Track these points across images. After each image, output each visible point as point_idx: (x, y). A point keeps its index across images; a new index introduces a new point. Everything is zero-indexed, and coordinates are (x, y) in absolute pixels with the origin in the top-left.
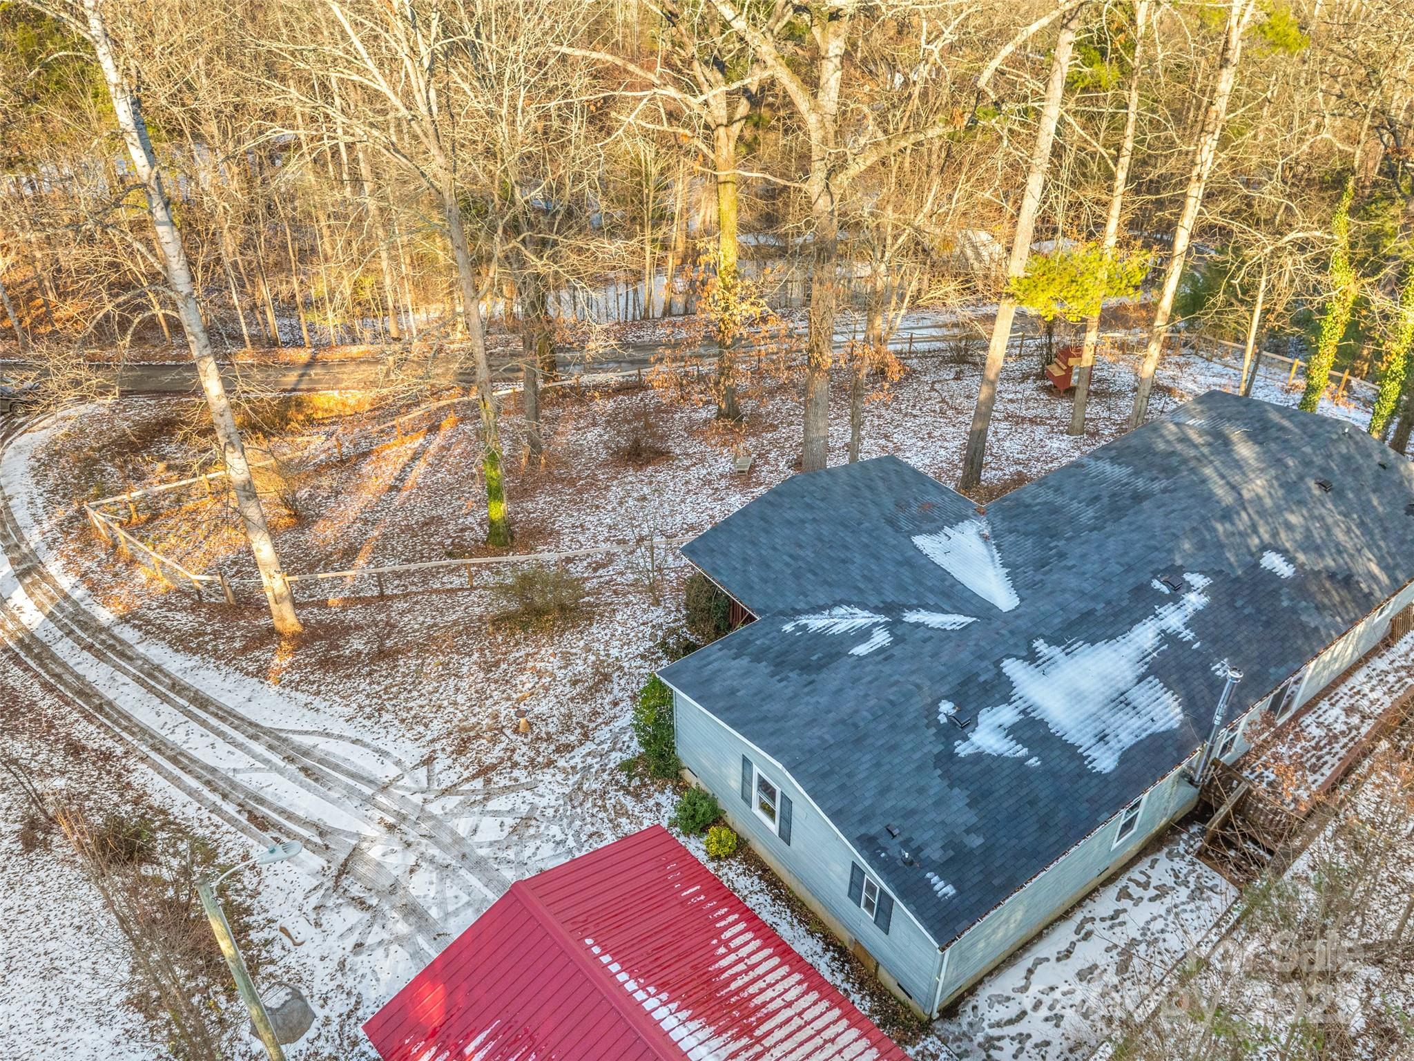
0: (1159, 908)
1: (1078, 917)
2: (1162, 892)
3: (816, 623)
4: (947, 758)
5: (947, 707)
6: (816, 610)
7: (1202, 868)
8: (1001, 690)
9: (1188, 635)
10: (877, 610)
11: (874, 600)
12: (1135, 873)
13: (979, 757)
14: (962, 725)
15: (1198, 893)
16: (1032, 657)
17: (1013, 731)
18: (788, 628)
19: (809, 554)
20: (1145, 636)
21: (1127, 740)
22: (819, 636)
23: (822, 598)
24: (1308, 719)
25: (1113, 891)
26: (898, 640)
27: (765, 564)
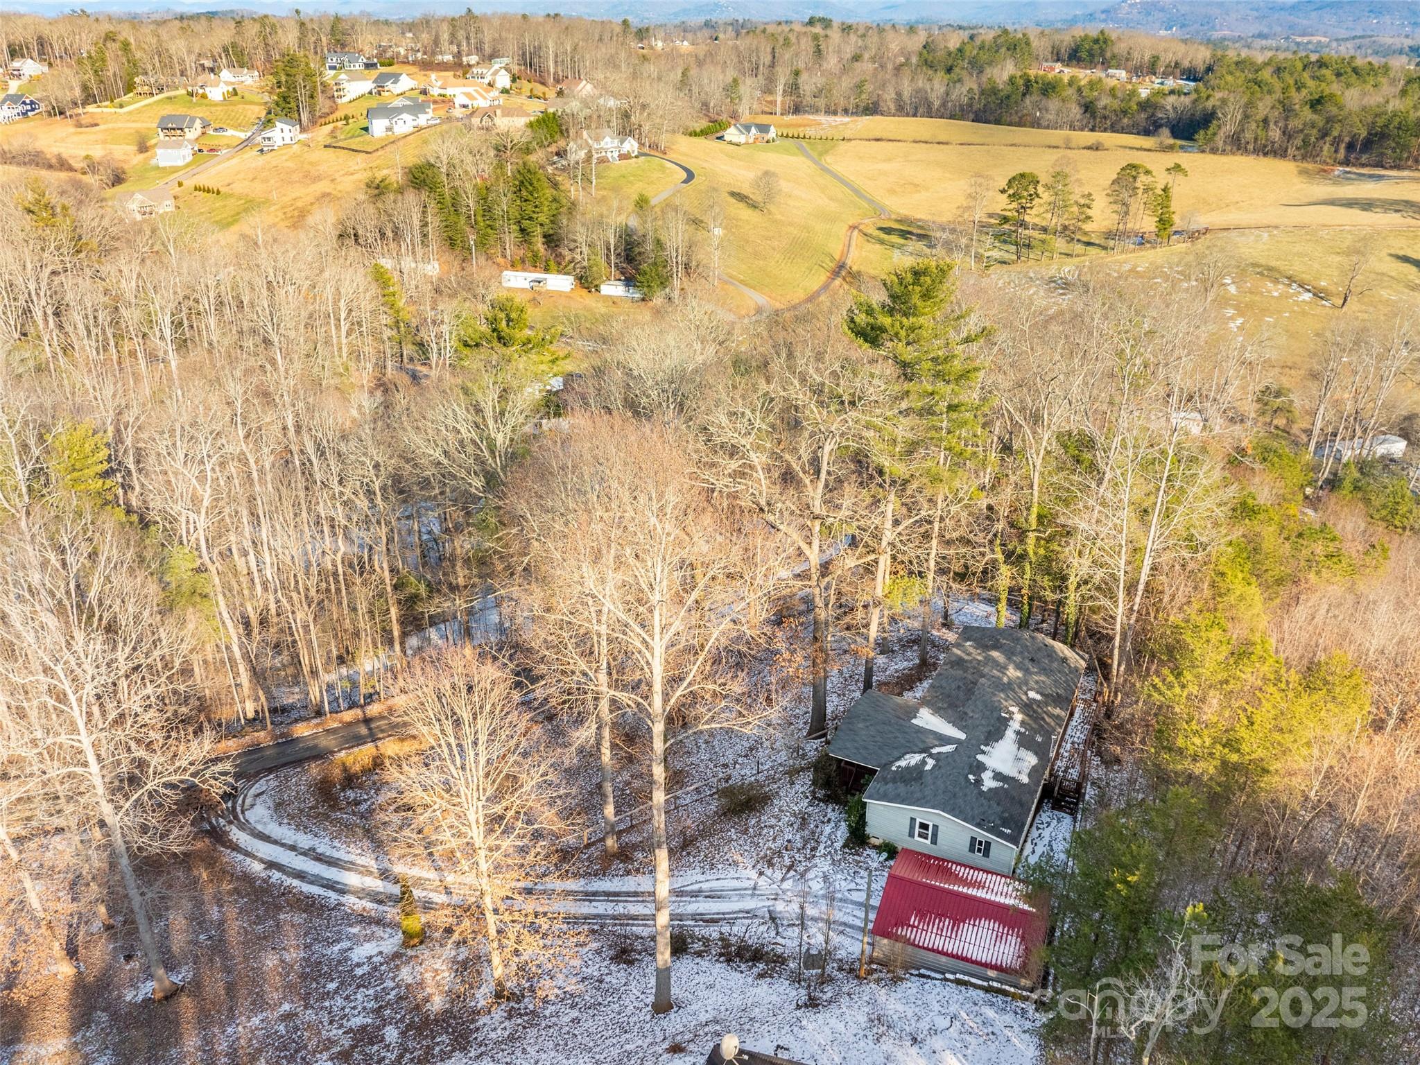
0: (1050, 829)
1: (1029, 840)
2: (1049, 824)
3: (903, 763)
4: (981, 793)
5: (971, 777)
6: (898, 759)
7: (1055, 812)
8: (981, 767)
9: (1023, 730)
10: (920, 752)
11: (916, 749)
12: (1037, 821)
13: (990, 790)
14: (979, 782)
15: (1059, 820)
16: (983, 752)
17: (994, 778)
18: (894, 768)
19: (878, 739)
20: (1010, 734)
21: (1027, 771)
22: (908, 768)
23: (896, 754)
24: (1062, 751)
25: (1034, 828)
26: (937, 760)
27: (865, 748)
